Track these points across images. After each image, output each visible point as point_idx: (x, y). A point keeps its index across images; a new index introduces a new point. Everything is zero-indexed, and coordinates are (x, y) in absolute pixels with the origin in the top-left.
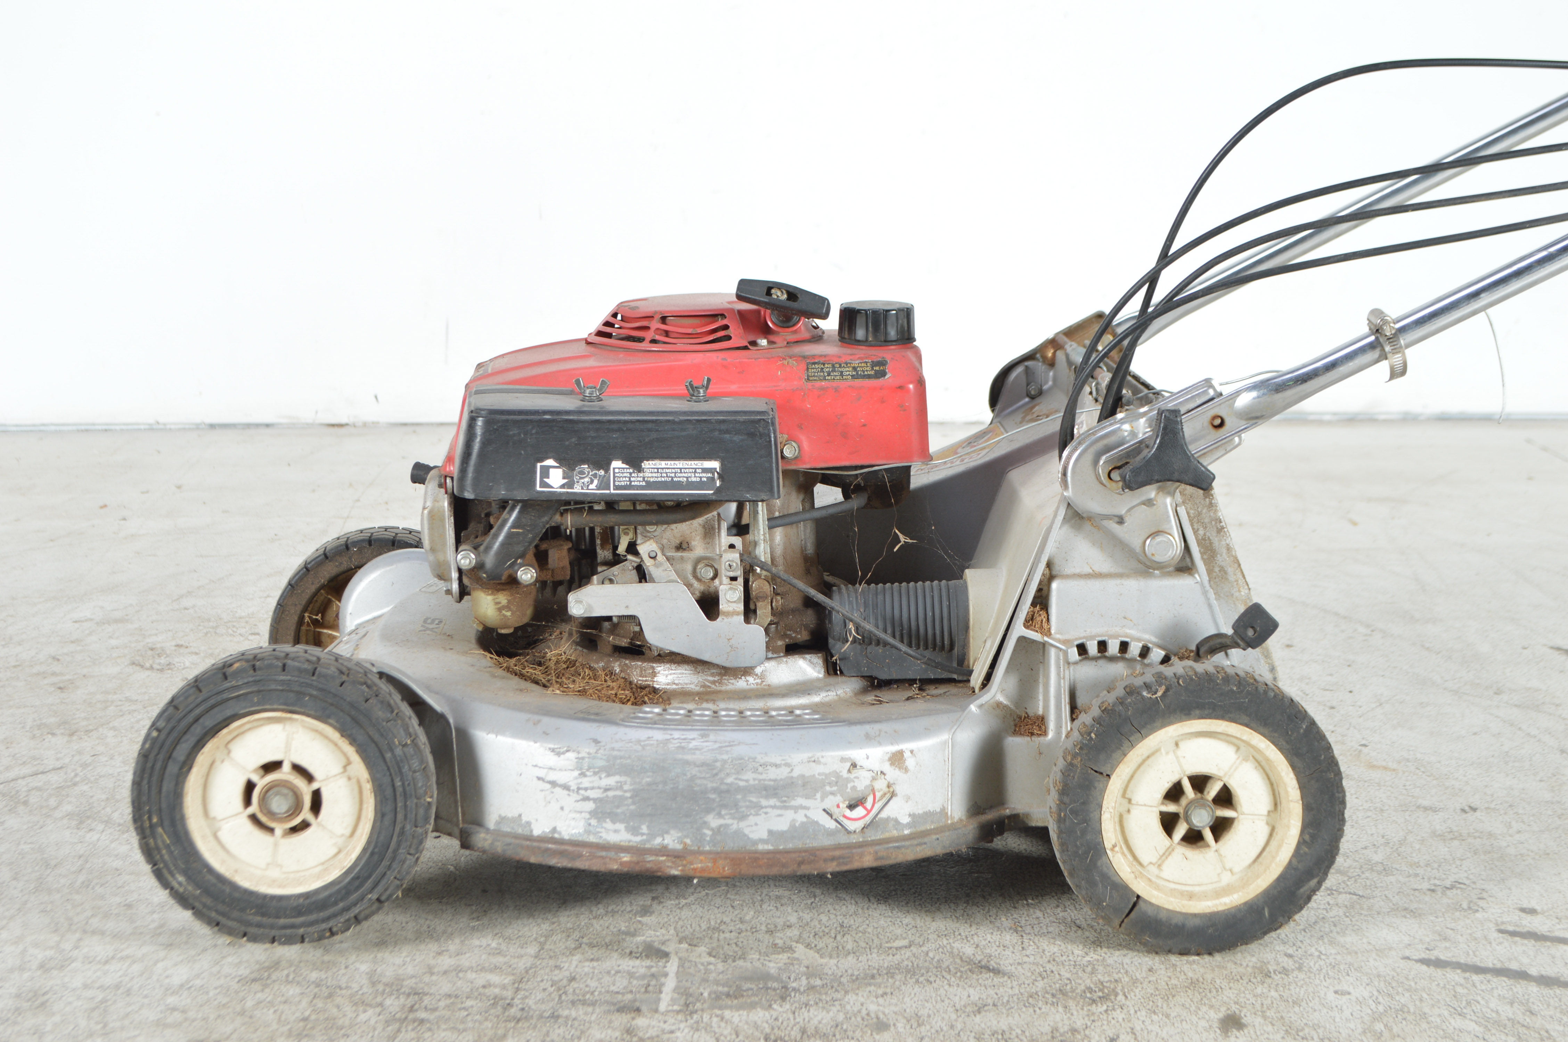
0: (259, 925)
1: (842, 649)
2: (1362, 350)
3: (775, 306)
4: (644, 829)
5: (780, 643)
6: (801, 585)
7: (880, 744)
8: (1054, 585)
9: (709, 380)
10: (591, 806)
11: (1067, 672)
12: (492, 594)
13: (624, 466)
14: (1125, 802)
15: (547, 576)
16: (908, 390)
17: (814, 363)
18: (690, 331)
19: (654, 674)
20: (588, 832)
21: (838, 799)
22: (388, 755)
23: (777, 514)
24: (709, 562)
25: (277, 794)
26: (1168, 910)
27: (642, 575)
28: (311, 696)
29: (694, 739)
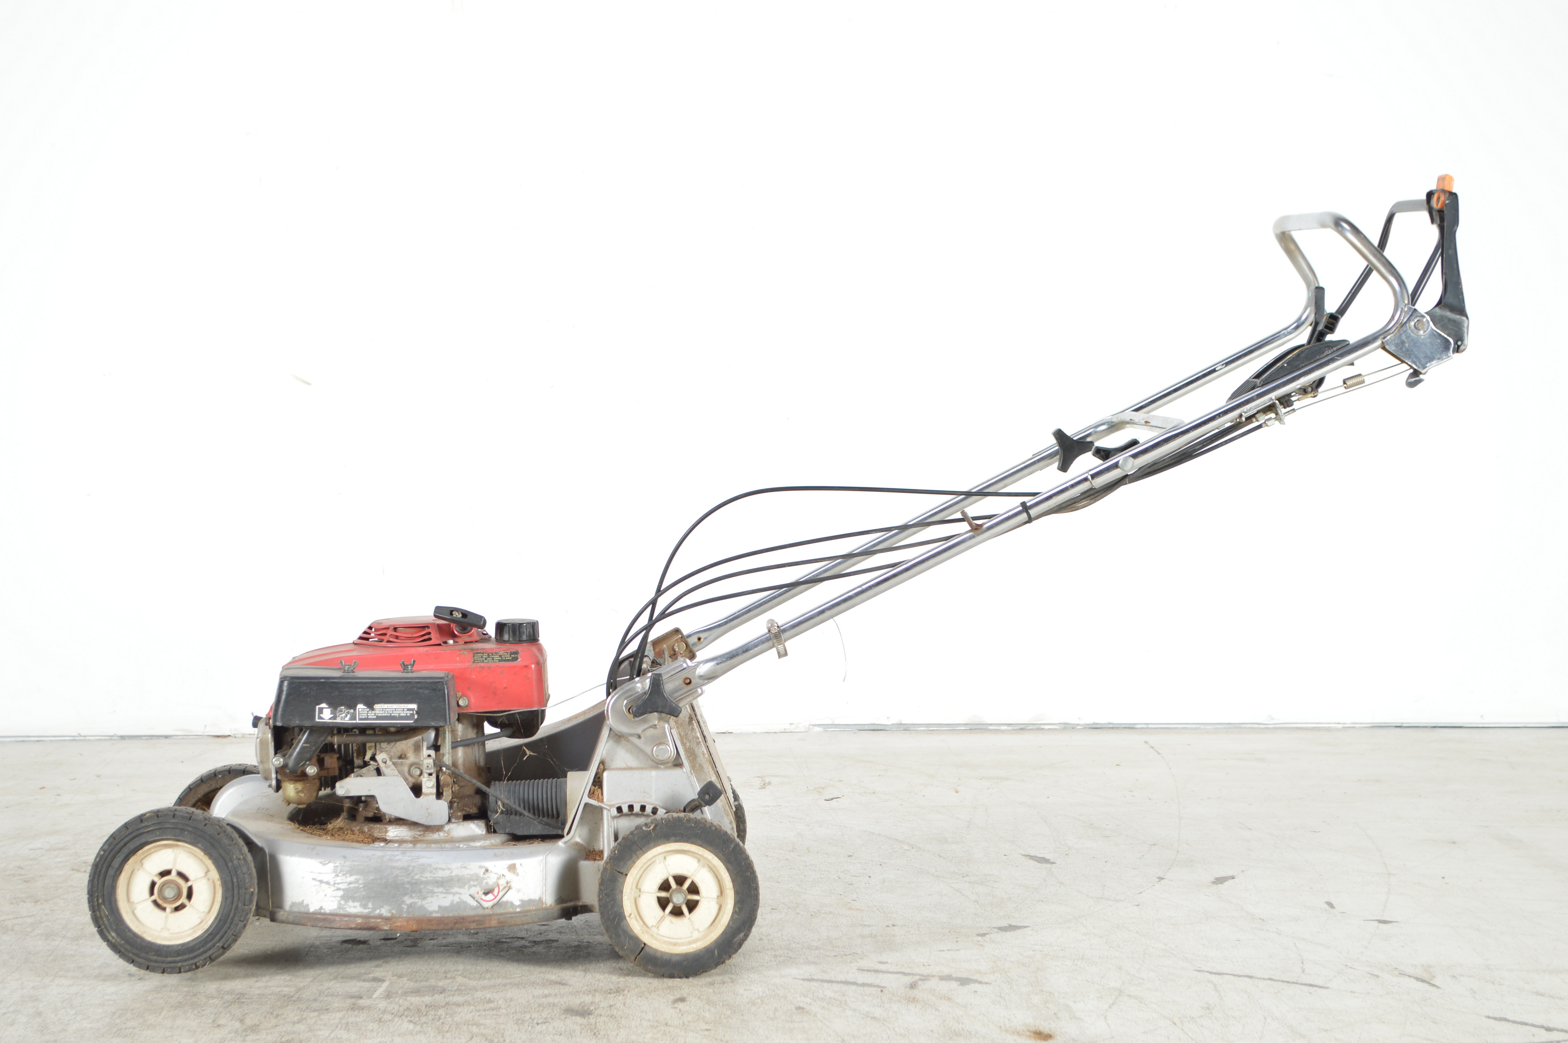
0: (156, 961)
1: (495, 817)
2: (763, 642)
3: (454, 621)
4: (370, 905)
5: (459, 814)
6: (474, 781)
7: (502, 859)
8: (605, 774)
9: (414, 661)
10: (341, 893)
11: (613, 823)
12: (293, 783)
13: (365, 707)
14: (638, 890)
15: (324, 773)
16: (531, 668)
17: (478, 653)
18: (410, 636)
19: (386, 832)
20: (339, 908)
21: (478, 889)
22: (230, 864)
23: (459, 740)
24: (417, 765)
25: (168, 887)
26: (661, 952)
27: (379, 772)
28: (188, 831)
29: (398, 855)
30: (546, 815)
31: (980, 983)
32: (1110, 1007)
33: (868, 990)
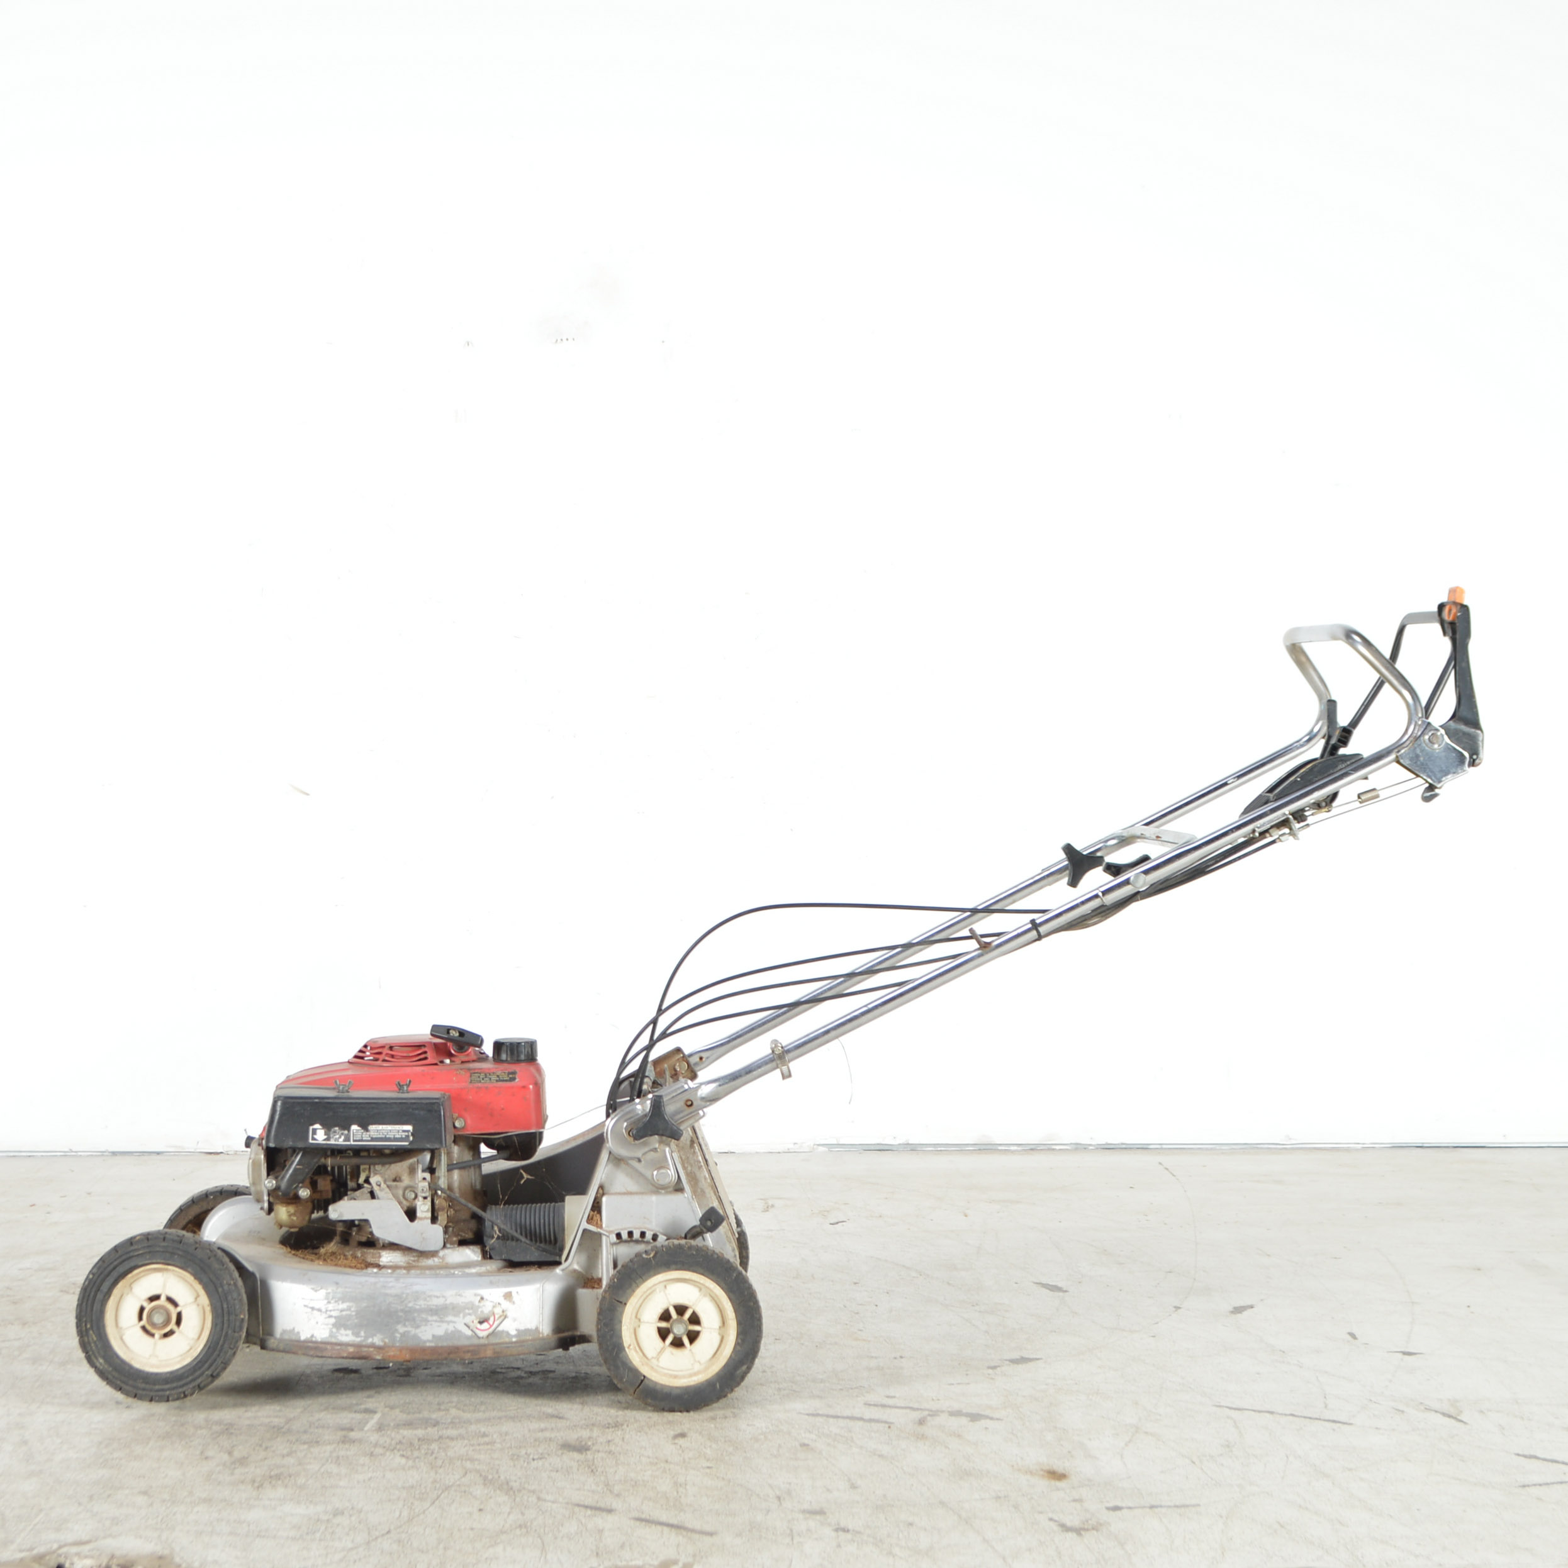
0: (144, 1389)
1: (491, 1242)
2: (766, 1063)
3: (451, 1040)
4: (362, 1334)
5: (455, 1239)
6: (470, 1205)
7: (498, 1287)
8: (604, 1199)
9: (410, 1081)
10: (333, 1320)
11: (612, 1250)
12: (286, 1206)
13: (359, 1128)
14: (637, 1320)
15: (317, 1196)
16: (529, 1089)
17: (475, 1073)
18: (405, 1055)
19: (380, 1257)
20: (331, 1336)
21: (473, 1317)
22: (220, 1290)
23: (455, 1162)
24: (412, 1188)
25: (157, 1313)
26: (662, 1385)
27: (373, 1195)
28: (179, 1255)
29: (391, 1282)
30: (543, 1240)
31: (992, 1419)
32: (1126, 1445)
33: (875, 1426)
